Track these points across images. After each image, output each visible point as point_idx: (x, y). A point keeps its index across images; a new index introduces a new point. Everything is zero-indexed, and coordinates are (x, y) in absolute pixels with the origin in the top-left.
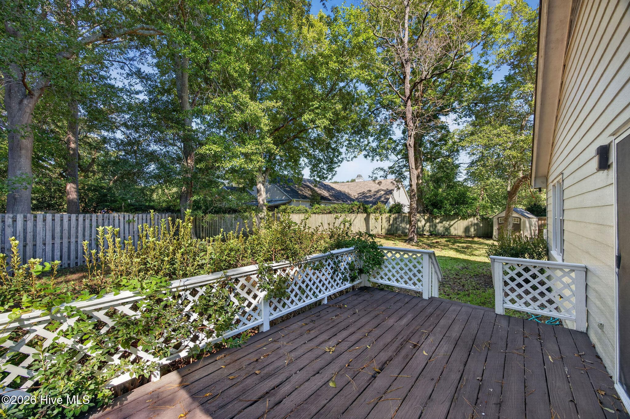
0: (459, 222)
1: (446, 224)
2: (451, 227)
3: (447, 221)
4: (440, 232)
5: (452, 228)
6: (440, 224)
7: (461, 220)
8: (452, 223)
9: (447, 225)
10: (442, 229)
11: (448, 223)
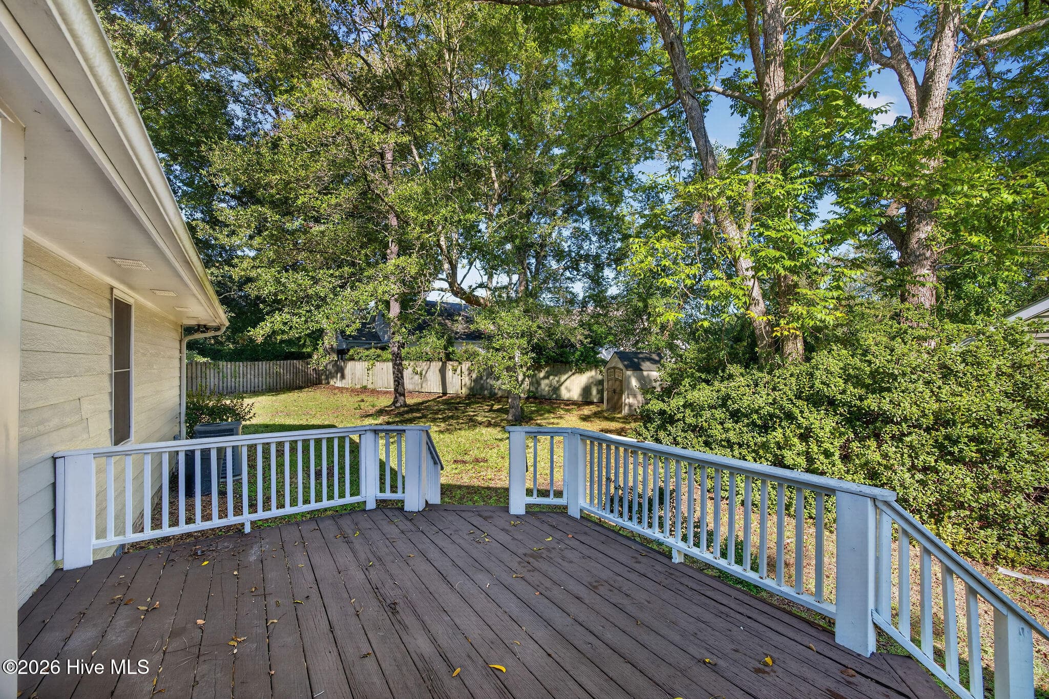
0: (573, 377)
1: (554, 380)
2: (561, 385)
3: (556, 375)
4: (545, 393)
5: (563, 388)
6: (546, 381)
7: (577, 375)
8: (564, 377)
9: (555, 383)
10: (547, 389)
11: (557, 379)
